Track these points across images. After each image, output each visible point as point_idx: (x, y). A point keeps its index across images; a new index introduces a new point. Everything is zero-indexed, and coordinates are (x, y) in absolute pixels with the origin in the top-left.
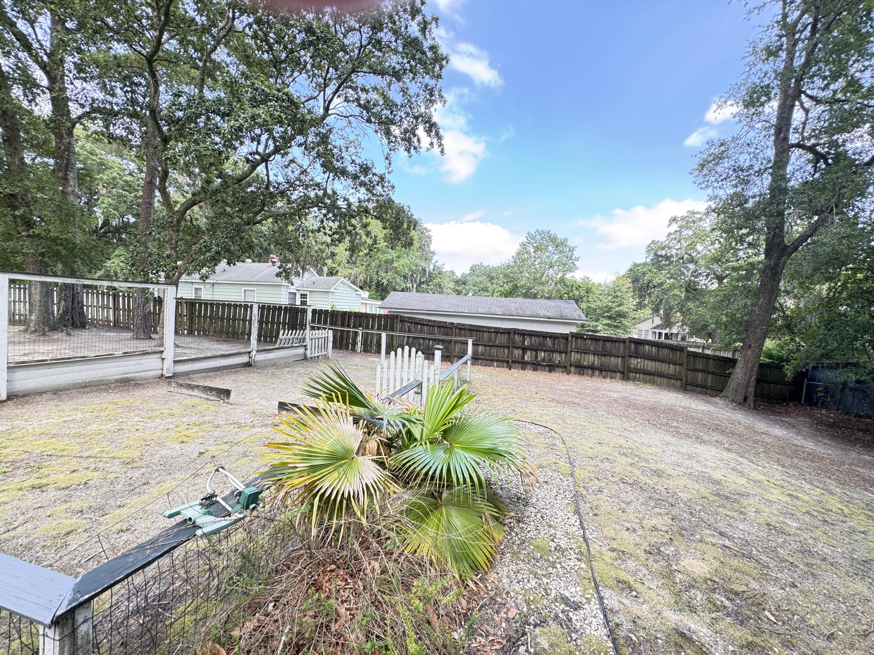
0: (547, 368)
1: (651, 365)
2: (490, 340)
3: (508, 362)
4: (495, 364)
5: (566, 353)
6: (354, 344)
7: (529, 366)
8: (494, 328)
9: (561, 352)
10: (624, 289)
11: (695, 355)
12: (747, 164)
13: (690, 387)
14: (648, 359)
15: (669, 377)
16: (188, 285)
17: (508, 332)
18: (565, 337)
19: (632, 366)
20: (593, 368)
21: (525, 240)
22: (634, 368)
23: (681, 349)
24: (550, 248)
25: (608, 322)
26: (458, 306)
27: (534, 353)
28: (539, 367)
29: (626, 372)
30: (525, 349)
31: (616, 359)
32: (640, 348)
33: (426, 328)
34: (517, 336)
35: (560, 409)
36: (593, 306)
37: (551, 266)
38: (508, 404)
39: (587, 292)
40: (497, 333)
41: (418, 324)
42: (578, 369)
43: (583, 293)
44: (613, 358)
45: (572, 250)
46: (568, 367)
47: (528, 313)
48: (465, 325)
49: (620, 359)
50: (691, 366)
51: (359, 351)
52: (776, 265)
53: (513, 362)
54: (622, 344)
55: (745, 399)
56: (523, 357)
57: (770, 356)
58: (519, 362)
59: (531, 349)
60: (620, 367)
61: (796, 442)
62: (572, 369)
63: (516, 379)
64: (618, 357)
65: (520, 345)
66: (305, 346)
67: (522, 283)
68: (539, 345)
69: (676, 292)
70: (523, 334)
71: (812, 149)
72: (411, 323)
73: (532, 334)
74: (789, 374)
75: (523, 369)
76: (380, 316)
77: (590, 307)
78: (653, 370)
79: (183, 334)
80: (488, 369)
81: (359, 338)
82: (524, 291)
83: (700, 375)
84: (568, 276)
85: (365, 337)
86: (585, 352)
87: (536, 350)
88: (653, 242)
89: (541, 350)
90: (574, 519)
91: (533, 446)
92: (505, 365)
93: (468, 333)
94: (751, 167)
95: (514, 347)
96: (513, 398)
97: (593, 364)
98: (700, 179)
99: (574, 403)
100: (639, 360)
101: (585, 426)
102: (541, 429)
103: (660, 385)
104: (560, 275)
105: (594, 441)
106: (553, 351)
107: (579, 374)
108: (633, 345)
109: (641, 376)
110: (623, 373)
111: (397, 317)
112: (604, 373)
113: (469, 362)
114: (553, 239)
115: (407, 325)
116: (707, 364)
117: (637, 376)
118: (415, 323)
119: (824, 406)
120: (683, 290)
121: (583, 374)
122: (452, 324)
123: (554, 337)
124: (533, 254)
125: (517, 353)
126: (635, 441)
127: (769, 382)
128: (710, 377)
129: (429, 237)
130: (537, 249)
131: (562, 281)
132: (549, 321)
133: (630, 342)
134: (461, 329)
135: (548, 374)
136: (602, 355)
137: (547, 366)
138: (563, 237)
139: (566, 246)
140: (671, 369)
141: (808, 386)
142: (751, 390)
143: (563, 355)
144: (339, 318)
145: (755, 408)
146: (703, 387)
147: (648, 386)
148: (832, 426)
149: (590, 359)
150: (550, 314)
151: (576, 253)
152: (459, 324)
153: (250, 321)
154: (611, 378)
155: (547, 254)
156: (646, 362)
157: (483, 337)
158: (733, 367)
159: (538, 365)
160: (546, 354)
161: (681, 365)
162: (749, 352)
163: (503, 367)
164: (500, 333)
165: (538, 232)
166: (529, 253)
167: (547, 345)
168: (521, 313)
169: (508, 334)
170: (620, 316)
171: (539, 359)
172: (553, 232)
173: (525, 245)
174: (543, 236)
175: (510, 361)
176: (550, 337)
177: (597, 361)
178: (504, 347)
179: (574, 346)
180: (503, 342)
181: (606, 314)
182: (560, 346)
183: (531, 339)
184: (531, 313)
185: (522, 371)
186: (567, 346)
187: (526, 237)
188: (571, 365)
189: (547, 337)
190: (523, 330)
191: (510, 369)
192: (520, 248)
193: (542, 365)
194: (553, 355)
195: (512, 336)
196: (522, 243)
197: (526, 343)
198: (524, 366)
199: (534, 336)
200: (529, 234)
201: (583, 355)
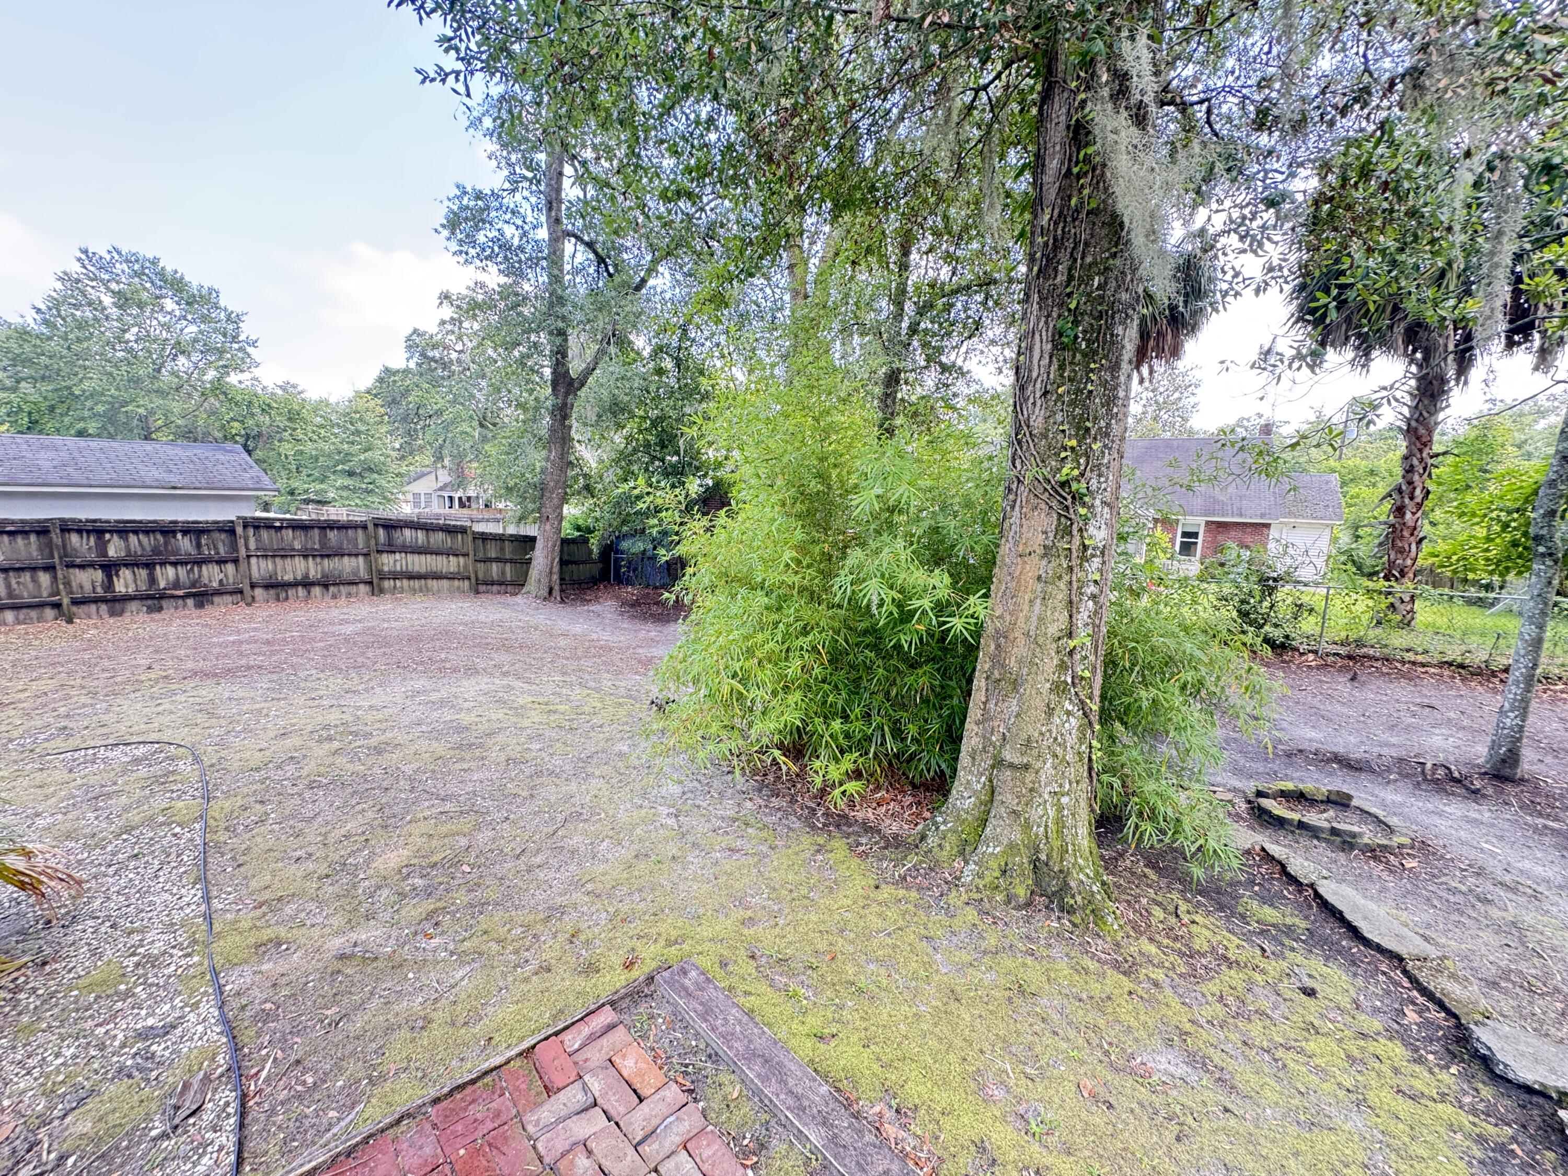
0: (190, 602)
1: (418, 563)
3: (57, 606)
4: (8, 616)
5: (236, 561)
7: (134, 606)
9: (221, 562)
10: (370, 418)
11: (484, 538)
12: (516, 242)
13: (482, 588)
14: (412, 553)
15: (450, 577)
17: (41, 530)
18: (228, 529)
19: (386, 569)
20: (306, 584)
21: (75, 268)
22: (390, 572)
23: (463, 530)
24: (169, 304)
25: (348, 482)
27: (143, 573)
28: (164, 603)
29: (375, 581)
30: (110, 568)
31: (353, 559)
32: (397, 534)
34: (74, 538)
35: (207, 691)
36: (309, 448)
37: (180, 349)
38: (49, 718)
39: (290, 419)
42: (272, 592)
43: (281, 421)
44: (346, 559)
45: (234, 319)
46: (247, 589)
49: (361, 559)
50: (481, 555)
52: (565, 404)
53: (75, 602)
54: (360, 532)
55: (550, 592)
56: (109, 585)
57: (578, 528)
58: (96, 601)
59: (132, 563)
60: (363, 574)
61: (594, 636)
62: (258, 592)
63: (92, 645)
64: (356, 555)
65: (93, 556)
67: (86, 385)
68: (156, 551)
69: (465, 427)
70: (97, 530)
71: (590, 245)
73: (124, 529)
74: (595, 549)
75: (112, 614)
77: (301, 453)
78: (423, 570)
82: (100, 408)
83: (495, 567)
84: (233, 379)
86: (285, 554)
87: (150, 566)
88: (415, 331)
89: (163, 564)
90: (193, 894)
91: (109, 796)
92: (49, 613)
94: (521, 248)
95: (71, 565)
96: (68, 697)
97: (306, 576)
98: (454, 246)
99: (249, 668)
100: (398, 556)
101: (260, 711)
102: (141, 751)
103: (437, 594)
104: (211, 374)
105: (272, 734)
106: (200, 563)
107: (278, 599)
108: (381, 531)
109: (405, 582)
110: (371, 583)
112: (332, 589)
114: (174, 283)
116: (502, 549)
117: (398, 583)
119: (629, 582)
120: (475, 423)
121: (287, 598)
123: (195, 531)
125: (86, 578)
126: (359, 708)
127: (575, 563)
128: (508, 567)
130: (123, 300)
131: (219, 388)
132: (174, 493)
133: (376, 525)
135: (196, 612)
136: (322, 556)
137: (188, 596)
138: (204, 282)
139: (216, 307)
140: (452, 564)
141: (616, 560)
142: (555, 577)
143: (230, 568)
145: (562, 601)
146: (501, 583)
147: (418, 597)
148: (635, 604)
149: (298, 567)
150: (174, 479)
151: (247, 330)
154: (349, 595)
155: (163, 318)
156: (410, 557)
158: (533, 549)
159: (162, 597)
160: (182, 571)
161: (466, 555)
162: (548, 527)
163: (40, 620)
164: (10, 533)
165: (119, 253)
166: (96, 305)
167: (178, 549)
168: (77, 476)
169: (38, 533)
170: (370, 470)
171: (162, 584)
172: (168, 264)
173: (78, 281)
174: (136, 267)
175: (66, 601)
176: (185, 532)
177: (314, 569)
178: (34, 569)
179: (252, 545)
180: (24, 555)
181: (340, 468)
182: (216, 548)
183: (126, 540)
184: (114, 476)
185: (112, 621)
186: (234, 547)
187: (79, 260)
188: (253, 586)
189: (174, 533)
190: (95, 521)
191: (70, 621)
192: (59, 285)
193: (173, 597)
194: (200, 571)
195: (56, 538)
196: (65, 273)
197: (112, 552)
198: (118, 606)
199: (136, 532)
200: (86, 252)
201: (278, 561)
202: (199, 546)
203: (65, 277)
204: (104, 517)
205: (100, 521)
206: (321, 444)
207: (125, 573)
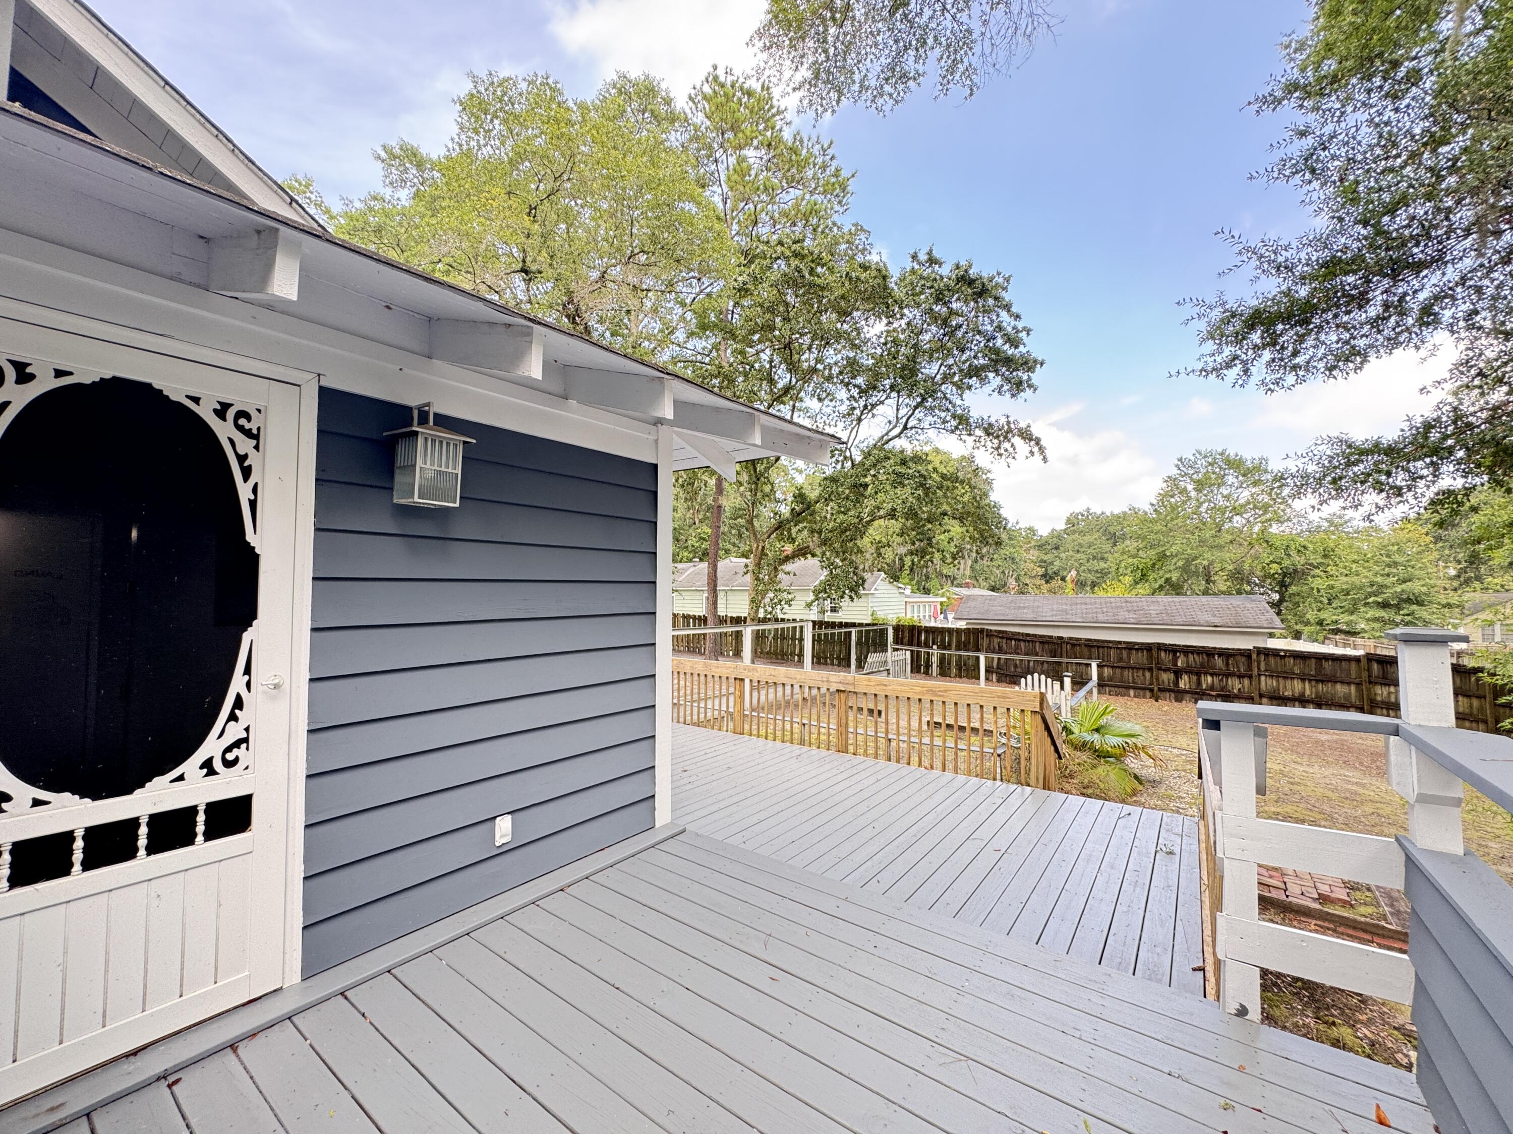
0: (1219, 700)
2: (1120, 659)
3: (1152, 690)
4: (1132, 692)
5: (1250, 677)
6: (928, 665)
7: (1188, 697)
8: (1125, 642)
9: (1241, 677)
16: (698, 594)
17: (1148, 648)
18: (1247, 655)
19: (1379, 698)
20: (1303, 700)
21: (1174, 472)
22: (1383, 702)
24: (1230, 479)
26: (1066, 612)
27: (1194, 678)
28: (1204, 697)
29: (1365, 705)
30: (1178, 673)
31: (1345, 686)
33: (1022, 644)
34: (1163, 654)
36: (1341, 582)
37: (1237, 511)
39: (1325, 556)
40: (1131, 649)
41: (1011, 639)
42: (1275, 700)
43: (1316, 559)
44: (1339, 687)
46: (1257, 696)
47: (1179, 620)
48: (1080, 639)
49: (1353, 688)
51: (934, 674)
53: (1160, 690)
54: (1353, 665)
56: (1176, 683)
58: (1170, 691)
59: (1189, 671)
60: (1355, 700)
62: (1264, 698)
63: (1166, 713)
64: (1349, 684)
65: (1170, 665)
66: (888, 670)
67: (1174, 548)
68: (1202, 666)
70: (1174, 650)
72: (1002, 638)
73: (1187, 650)
75: (1179, 700)
76: (958, 631)
79: (728, 655)
80: (1122, 700)
81: (935, 660)
82: (1180, 563)
84: (1275, 529)
85: (942, 659)
86: (1288, 676)
87: (1198, 674)
89: (1206, 674)
92: (1148, 694)
93: (1086, 651)
95: (1160, 669)
97: (1303, 694)
104: (1256, 529)
106: (1228, 675)
111: (982, 631)
113: (1095, 691)
114: (1236, 464)
115: (996, 640)
118: (1007, 639)
122: (1062, 638)
123: (1226, 654)
124: (1193, 494)
125: (1167, 678)
129: (989, 482)
130: (1200, 486)
131: (1263, 538)
132: (1216, 630)
133: (1370, 660)
134: (1074, 645)
136: (1317, 681)
137: (1218, 696)
138: (1257, 456)
139: (1266, 471)
143: (1246, 681)
144: (906, 634)
149: (1296, 687)
150: (1217, 621)
152: (1071, 639)
153: (801, 639)
155: (1225, 491)
157: (1109, 655)
159: (1204, 693)
160: (1216, 680)
163: (1144, 697)
164: (1137, 649)
165: (1200, 453)
166: (1184, 491)
167: (1215, 665)
168: (1166, 619)
169: (1148, 650)
170: (1409, 601)
171: (1204, 687)
172: (1231, 452)
173: (1175, 479)
174: (1210, 460)
175: (1156, 689)
176: (1220, 655)
177: (1308, 690)
178: (1144, 669)
179: (1263, 667)
180: (1141, 661)
181: (1371, 600)
182: (1238, 667)
183: (1187, 657)
184: (1184, 619)
185: (1176, 704)
186: (1250, 668)
187: (1177, 466)
188: (1261, 696)
189: (1213, 655)
190: (1173, 645)
191: (1157, 701)
192: (1165, 485)
193: (1209, 695)
194: (1227, 681)
195: (1155, 655)
196: (1169, 477)
197: (1179, 664)
198: (1180, 695)
199: (1192, 653)
200: (1180, 460)
201: (1281, 680)
202: (1227, 664)
203: (1170, 480)
204: (1178, 643)
205: (1175, 645)
206: (1355, 579)
207: (1185, 677)
